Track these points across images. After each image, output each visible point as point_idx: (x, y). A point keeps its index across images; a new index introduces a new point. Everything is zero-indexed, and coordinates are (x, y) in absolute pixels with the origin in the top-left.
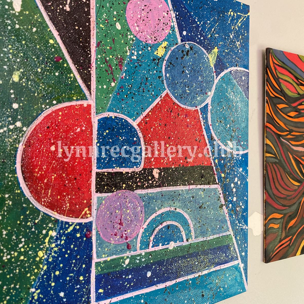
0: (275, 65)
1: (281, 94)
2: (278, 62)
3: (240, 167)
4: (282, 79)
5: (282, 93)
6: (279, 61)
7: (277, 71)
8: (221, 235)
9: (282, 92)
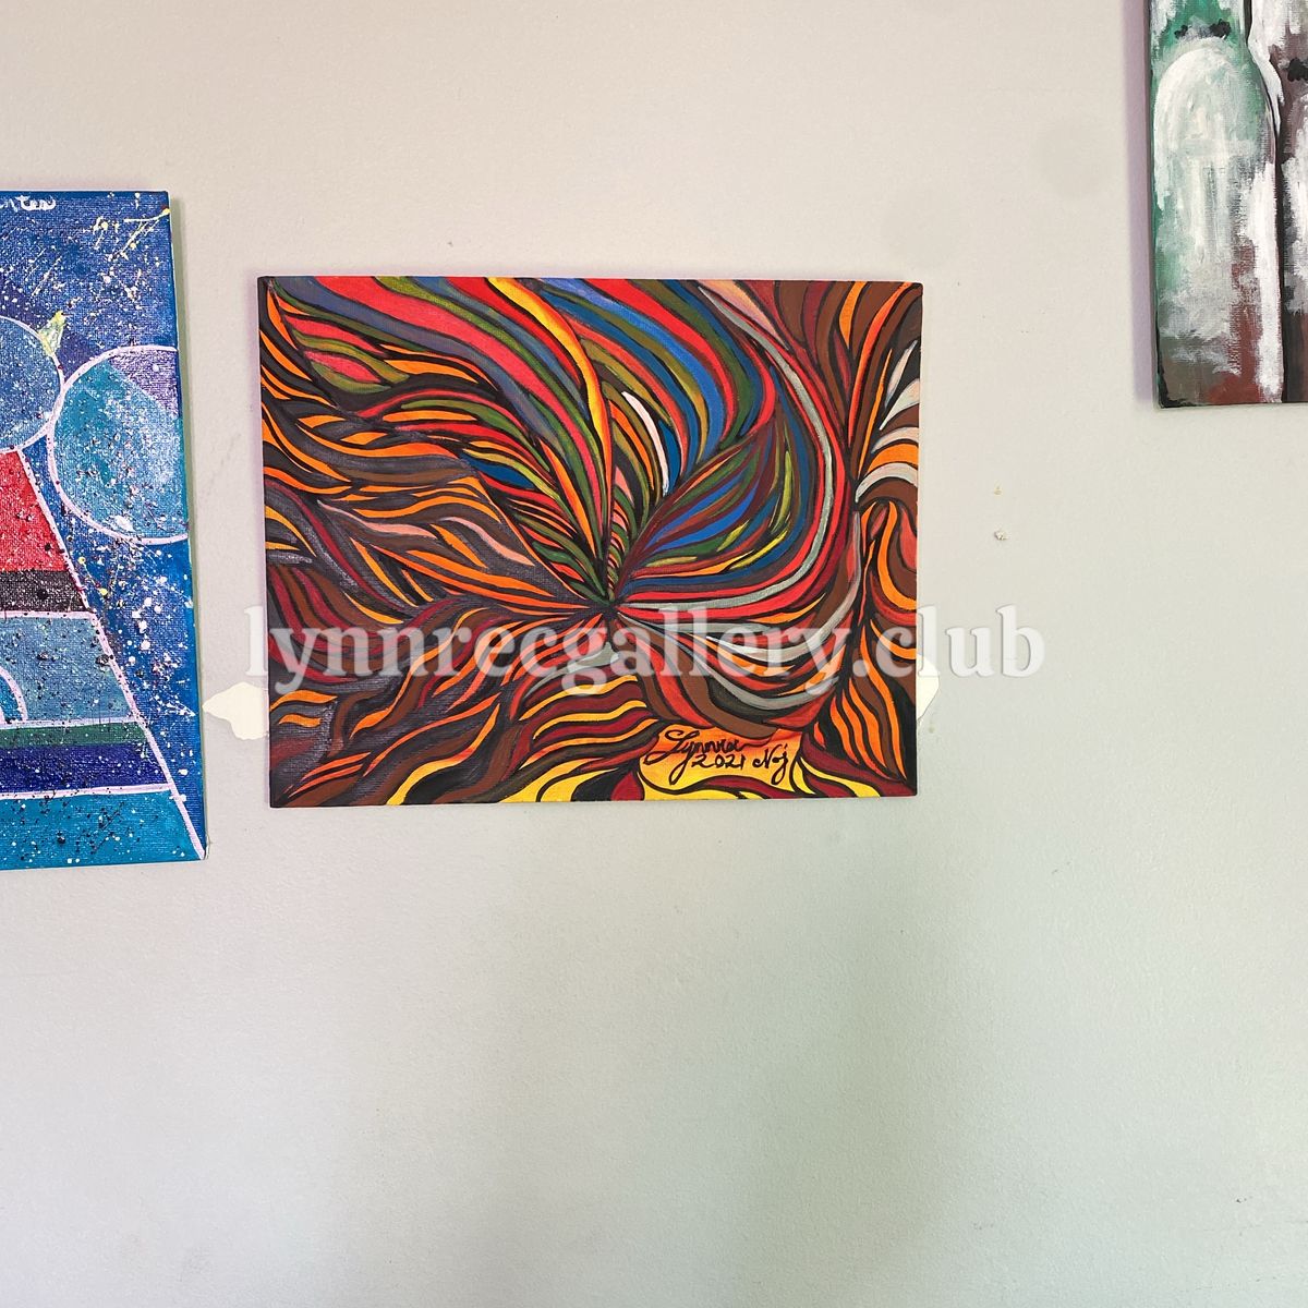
0: (288, 318)
1: (316, 390)
2: (300, 309)
3: (160, 573)
4: (315, 350)
5: (318, 387)
6: (300, 305)
7: (294, 332)
8: (105, 721)
9: (318, 384)
